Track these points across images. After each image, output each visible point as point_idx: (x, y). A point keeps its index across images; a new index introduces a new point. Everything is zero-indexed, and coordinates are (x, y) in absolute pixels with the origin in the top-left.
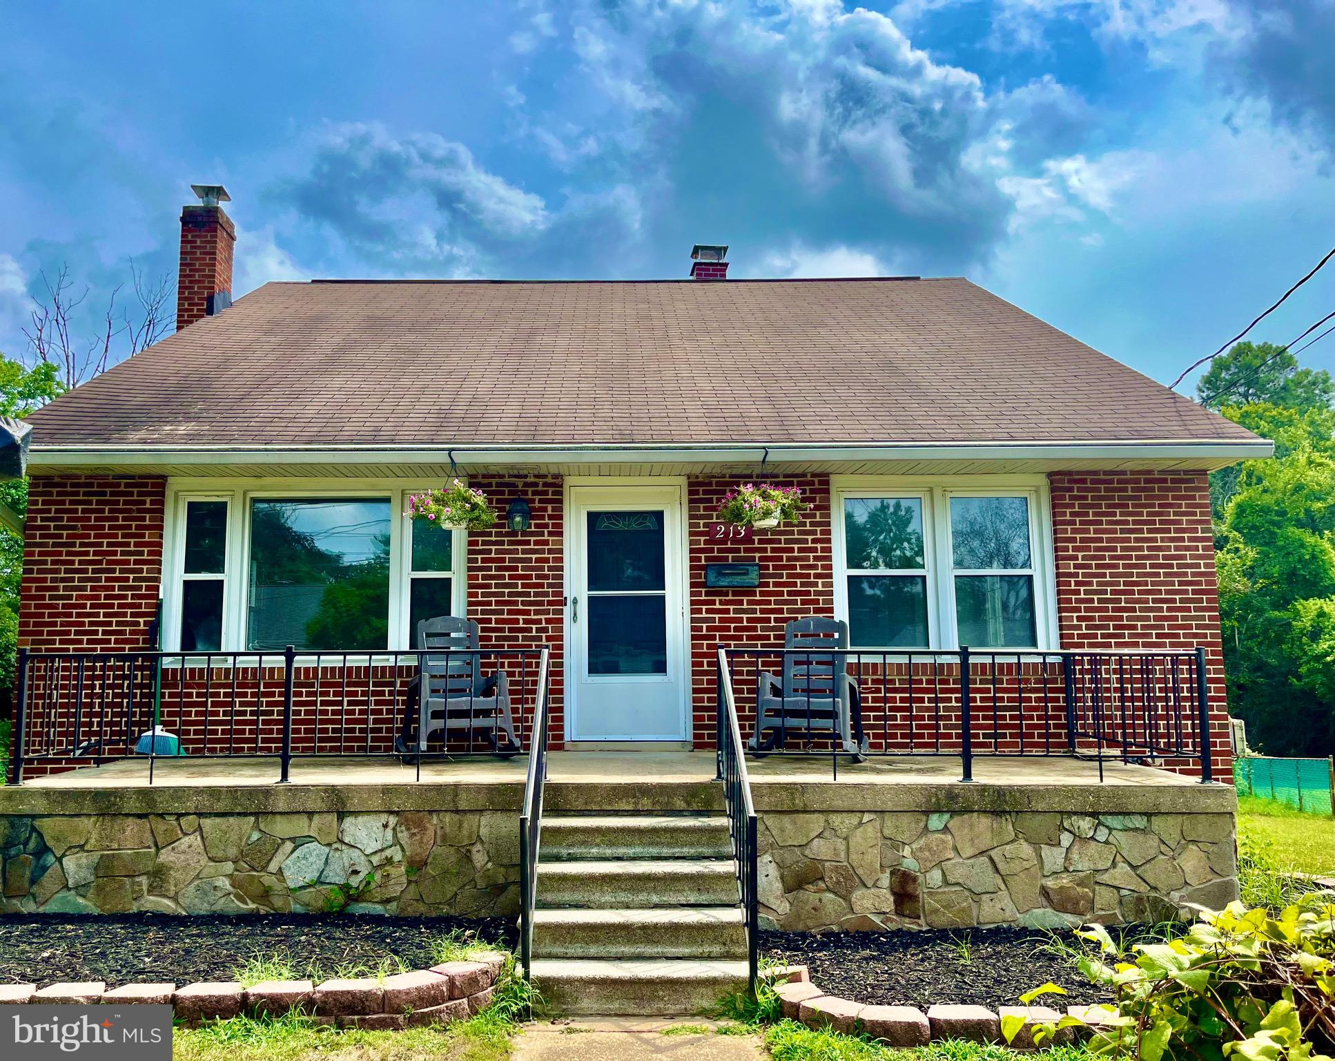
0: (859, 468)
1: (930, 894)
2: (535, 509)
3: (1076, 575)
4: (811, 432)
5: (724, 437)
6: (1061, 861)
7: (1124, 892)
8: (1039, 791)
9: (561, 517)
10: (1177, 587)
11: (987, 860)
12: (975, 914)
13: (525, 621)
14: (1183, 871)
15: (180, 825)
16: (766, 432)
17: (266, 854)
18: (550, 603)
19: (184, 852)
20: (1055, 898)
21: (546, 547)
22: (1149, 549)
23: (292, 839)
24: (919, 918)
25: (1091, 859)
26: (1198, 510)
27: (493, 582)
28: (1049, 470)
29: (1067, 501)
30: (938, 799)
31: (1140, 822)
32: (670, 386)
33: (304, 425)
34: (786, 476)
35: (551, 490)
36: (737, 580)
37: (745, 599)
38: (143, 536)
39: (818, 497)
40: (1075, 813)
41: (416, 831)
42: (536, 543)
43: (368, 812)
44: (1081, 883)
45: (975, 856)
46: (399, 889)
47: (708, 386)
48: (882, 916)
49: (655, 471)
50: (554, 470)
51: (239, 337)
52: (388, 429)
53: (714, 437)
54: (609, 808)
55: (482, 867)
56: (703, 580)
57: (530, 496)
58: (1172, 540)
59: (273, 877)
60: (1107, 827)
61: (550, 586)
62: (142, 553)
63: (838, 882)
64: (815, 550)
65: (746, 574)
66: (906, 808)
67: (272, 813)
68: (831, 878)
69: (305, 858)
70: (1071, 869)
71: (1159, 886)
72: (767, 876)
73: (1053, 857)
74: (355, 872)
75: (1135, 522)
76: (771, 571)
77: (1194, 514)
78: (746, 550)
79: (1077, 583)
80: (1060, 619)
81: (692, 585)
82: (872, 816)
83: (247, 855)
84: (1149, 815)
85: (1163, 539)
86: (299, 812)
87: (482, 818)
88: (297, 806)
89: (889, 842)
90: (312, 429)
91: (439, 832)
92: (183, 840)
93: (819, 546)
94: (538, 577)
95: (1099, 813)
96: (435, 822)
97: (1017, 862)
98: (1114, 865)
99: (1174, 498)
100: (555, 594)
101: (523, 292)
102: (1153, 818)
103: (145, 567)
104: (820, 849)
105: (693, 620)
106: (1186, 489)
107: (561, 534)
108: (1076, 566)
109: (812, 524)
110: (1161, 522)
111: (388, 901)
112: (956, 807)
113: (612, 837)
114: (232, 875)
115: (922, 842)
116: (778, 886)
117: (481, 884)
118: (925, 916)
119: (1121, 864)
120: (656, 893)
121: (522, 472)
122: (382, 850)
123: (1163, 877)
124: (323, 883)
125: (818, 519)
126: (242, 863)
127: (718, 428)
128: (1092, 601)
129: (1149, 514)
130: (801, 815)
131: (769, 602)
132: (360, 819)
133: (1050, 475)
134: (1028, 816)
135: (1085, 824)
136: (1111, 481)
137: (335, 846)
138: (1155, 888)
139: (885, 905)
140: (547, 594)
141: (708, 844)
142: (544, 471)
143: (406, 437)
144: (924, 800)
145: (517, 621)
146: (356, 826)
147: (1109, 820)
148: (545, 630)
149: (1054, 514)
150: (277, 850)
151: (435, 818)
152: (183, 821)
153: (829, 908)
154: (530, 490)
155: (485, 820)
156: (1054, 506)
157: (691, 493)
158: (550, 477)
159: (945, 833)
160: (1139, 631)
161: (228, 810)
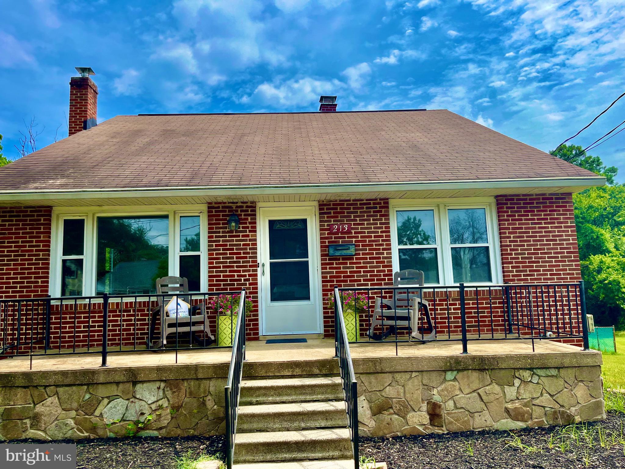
0: (403, 195)
1: (448, 414)
2: (242, 219)
3: (510, 246)
4: (379, 177)
5: (336, 181)
6: (515, 394)
7: (547, 409)
8: (502, 358)
9: (255, 223)
10: (559, 251)
11: (477, 395)
12: (471, 424)
13: (238, 276)
14: (576, 396)
15: (46, 391)
16: (357, 178)
17: (93, 406)
18: (250, 266)
19: (49, 406)
20: (512, 414)
21: (248, 238)
22: (545, 232)
23: (108, 397)
24: (443, 427)
25: (530, 392)
26: (568, 213)
27: (221, 256)
28: (496, 194)
29: (505, 210)
30: (451, 364)
31: (554, 372)
32: (309, 158)
33: (123, 179)
34: (367, 200)
35: (250, 209)
36: (345, 252)
37: (348, 262)
38: (40, 237)
39: (383, 210)
40: (521, 369)
41: (175, 390)
42: (243, 236)
43: (149, 381)
44: (526, 405)
45: (471, 393)
46: (166, 422)
47: (328, 158)
48: (424, 426)
49: (302, 198)
50: (251, 199)
51: (97, 139)
52: (165, 180)
53: (330, 181)
54: (279, 374)
55: (211, 408)
56: (327, 253)
57: (239, 213)
58: (556, 227)
59: (98, 419)
60: (537, 375)
61: (250, 257)
62: (39, 246)
63: (400, 409)
64: (382, 236)
65: (348, 249)
66: (434, 369)
67: (96, 383)
68: (396, 407)
69: (115, 407)
70: (520, 398)
71: (565, 405)
72: (363, 407)
73: (511, 392)
74: (142, 414)
75: (538, 219)
76: (361, 248)
77: (566, 214)
78: (348, 237)
79: (511, 250)
80: (503, 268)
81: (322, 255)
82: (417, 374)
83: (83, 407)
84: (558, 368)
85: (551, 227)
86: (111, 383)
87: (211, 382)
88: (110, 379)
89: (426, 387)
90: (126, 181)
91: (188, 390)
92: (48, 400)
93: (384, 234)
94: (244, 253)
95: (534, 368)
96: (186, 385)
97: (492, 395)
98: (542, 395)
99: (557, 207)
100: (253, 262)
101: (240, 118)
102: (561, 370)
103: (41, 253)
104: (390, 392)
105: (322, 273)
106: (562, 203)
107: (255, 231)
108: (510, 241)
109: (381, 224)
110: (551, 219)
111: (161, 428)
112: (460, 368)
113: (280, 391)
114: (75, 418)
115: (443, 386)
116: (368, 413)
117: (211, 418)
118: (446, 426)
119: (545, 394)
120: (303, 422)
121: (235, 201)
122: (157, 401)
123: (566, 400)
124: (125, 420)
125: (383, 221)
126: (80, 411)
127: (333, 177)
128: (518, 258)
129: (544, 215)
130: (380, 375)
131: (360, 263)
132: (145, 385)
133: (497, 197)
134: (497, 371)
135: (526, 374)
136: (526, 199)
137: (131, 400)
138: (562, 406)
139: (425, 420)
140: (249, 262)
141: (331, 393)
142: (245, 200)
143: (174, 184)
144: (443, 364)
145: (234, 276)
146: (143, 389)
147: (539, 372)
148: (248, 280)
149: (499, 216)
150: (99, 404)
151: (186, 383)
152: (48, 389)
153: (396, 423)
154: (239, 209)
155: (212, 383)
156: (498, 212)
157: (320, 209)
158: (249, 203)
159: (454, 381)
160: (542, 273)
161: (72, 383)
